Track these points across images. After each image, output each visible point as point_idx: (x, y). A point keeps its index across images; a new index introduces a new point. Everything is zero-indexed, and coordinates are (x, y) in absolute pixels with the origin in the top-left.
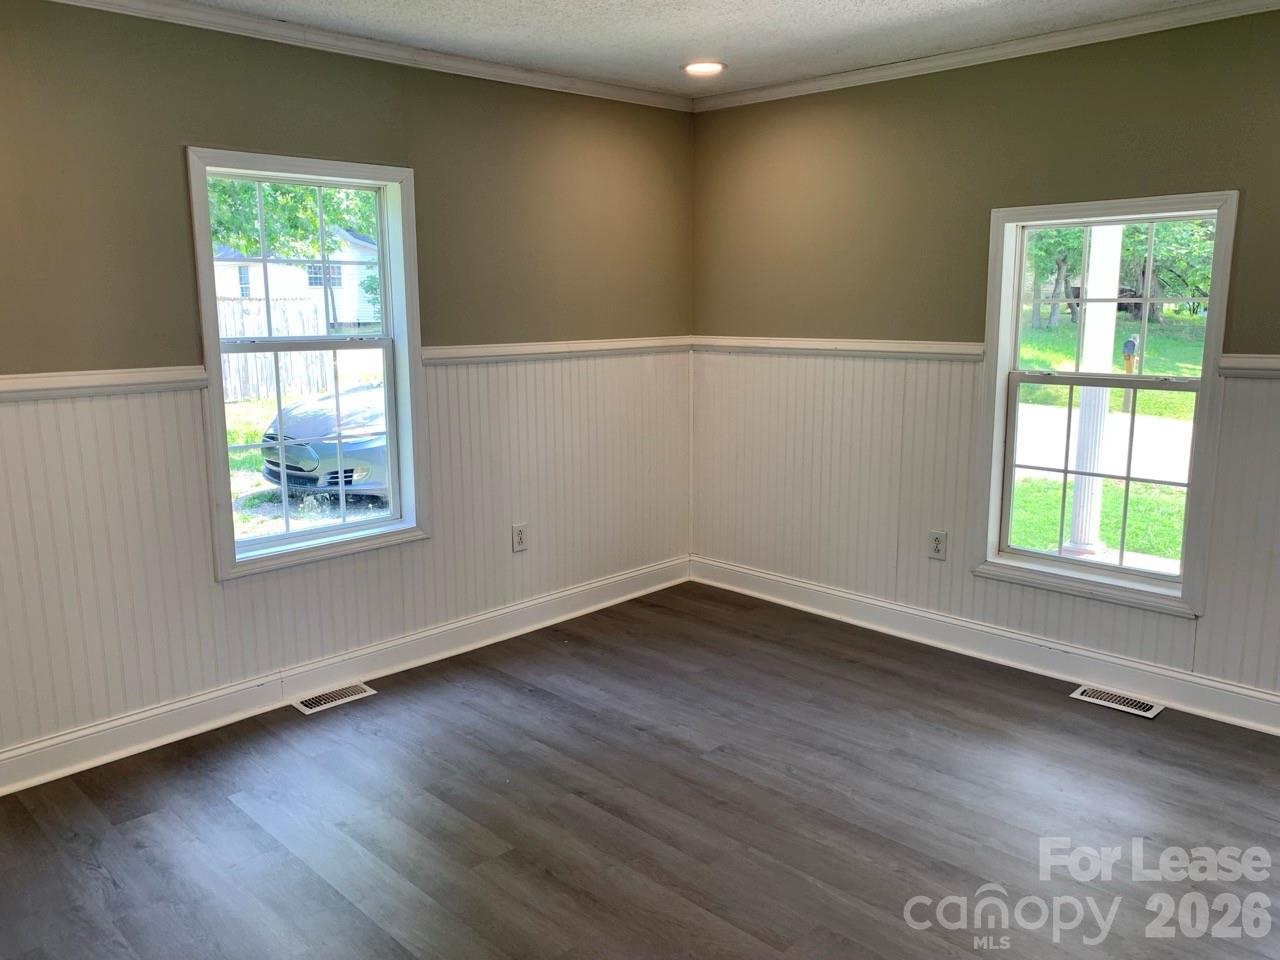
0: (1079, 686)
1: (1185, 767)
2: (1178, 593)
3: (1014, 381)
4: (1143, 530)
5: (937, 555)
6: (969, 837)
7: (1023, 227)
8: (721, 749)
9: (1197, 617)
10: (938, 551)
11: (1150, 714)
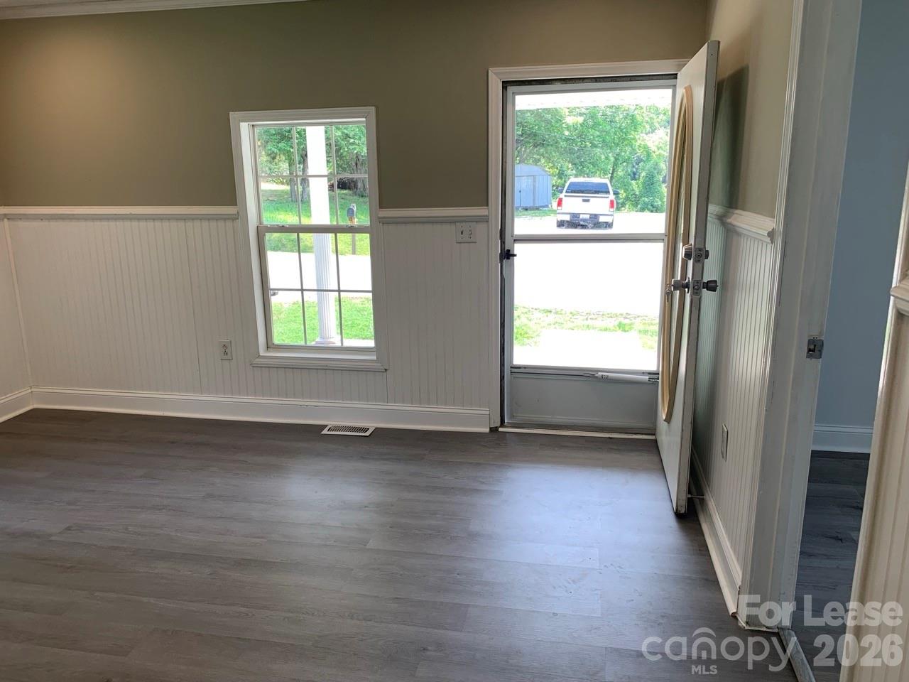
0: (326, 426)
1: (387, 459)
2: (375, 358)
3: (262, 231)
4: (366, 326)
5: (225, 357)
6: (258, 537)
7: (253, 126)
8: (68, 529)
9: (386, 370)
10: (226, 353)
11: (367, 434)
